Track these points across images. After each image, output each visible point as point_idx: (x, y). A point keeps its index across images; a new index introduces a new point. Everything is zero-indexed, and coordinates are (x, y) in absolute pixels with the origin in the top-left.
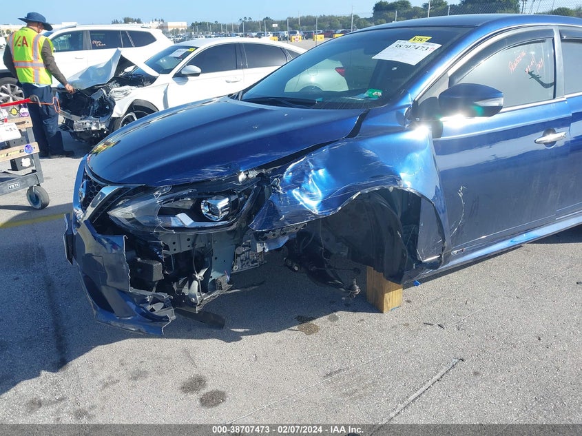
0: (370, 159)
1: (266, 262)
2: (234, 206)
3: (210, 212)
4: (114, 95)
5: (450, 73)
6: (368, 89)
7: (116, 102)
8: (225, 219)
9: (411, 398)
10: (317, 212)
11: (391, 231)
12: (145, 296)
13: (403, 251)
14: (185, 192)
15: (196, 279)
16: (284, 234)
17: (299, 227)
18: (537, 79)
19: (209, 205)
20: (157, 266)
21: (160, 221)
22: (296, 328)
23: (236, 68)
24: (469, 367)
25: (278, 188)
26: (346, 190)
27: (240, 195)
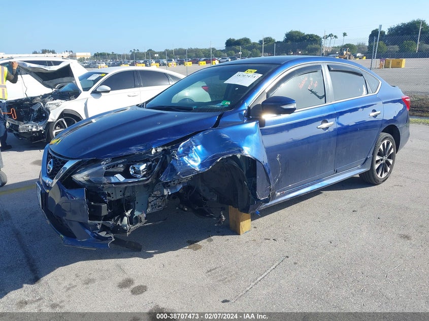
0: (226, 139)
1: (167, 207)
2: (149, 168)
3: (135, 173)
4: (48, 106)
5: (266, 91)
6: (222, 101)
7: (51, 111)
8: (144, 176)
9: (259, 279)
10: (198, 169)
11: (241, 182)
12: (96, 225)
13: (249, 193)
14: (120, 162)
15: (126, 216)
16: (180, 183)
17: (188, 179)
18: (315, 94)
19: (134, 168)
20: (104, 206)
21: (105, 180)
22: (187, 247)
23: (135, 87)
24: (291, 260)
25: (175, 156)
26: (213, 157)
27: (153, 162)
